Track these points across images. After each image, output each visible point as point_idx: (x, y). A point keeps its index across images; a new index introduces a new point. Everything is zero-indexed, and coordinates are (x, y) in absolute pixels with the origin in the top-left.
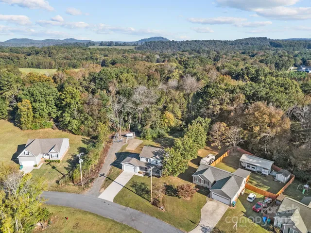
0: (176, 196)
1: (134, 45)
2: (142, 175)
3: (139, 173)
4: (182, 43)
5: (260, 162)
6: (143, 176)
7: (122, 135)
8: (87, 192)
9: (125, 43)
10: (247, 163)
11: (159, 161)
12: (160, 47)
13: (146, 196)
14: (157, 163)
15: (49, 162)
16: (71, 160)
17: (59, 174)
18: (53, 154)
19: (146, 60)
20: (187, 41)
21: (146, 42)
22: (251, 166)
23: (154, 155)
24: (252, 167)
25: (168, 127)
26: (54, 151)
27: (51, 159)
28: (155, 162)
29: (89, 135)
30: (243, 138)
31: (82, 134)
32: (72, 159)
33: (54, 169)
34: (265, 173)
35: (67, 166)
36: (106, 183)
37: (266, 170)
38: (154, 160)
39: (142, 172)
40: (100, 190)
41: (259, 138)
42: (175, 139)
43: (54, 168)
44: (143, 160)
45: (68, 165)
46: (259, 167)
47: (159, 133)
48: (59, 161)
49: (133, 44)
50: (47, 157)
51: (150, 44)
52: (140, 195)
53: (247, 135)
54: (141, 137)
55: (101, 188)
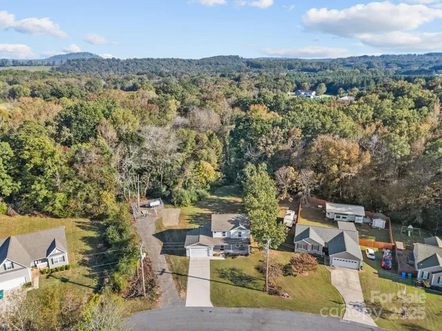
0: (290, 274)
1: (48, 65)
2: (221, 258)
3: (214, 255)
4: (128, 62)
5: (350, 209)
6: (223, 259)
7: (141, 207)
8: (160, 303)
9: (31, 61)
10: (335, 213)
11: (243, 232)
12: (94, 67)
13: (250, 285)
14: (240, 236)
15: (49, 274)
16: (84, 261)
17: (84, 288)
18: (54, 258)
19: (88, 87)
20: (135, 59)
21: (69, 61)
22: (341, 216)
23: (233, 225)
24: (343, 218)
25: (207, 183)
26: (57, 251)
27: (52, 267)
28: (237, 234)
29: (86, 215)
30: (318, 183)
31: (73, 216)
32: (87, 259)
33: (68, 283)
34: (359, 222)
35: (88, 273)
36: (180, 282)
37: (360, 218)
38: (235, 232)
39: (218, 253)
40: (180, 296)
41: (338, 180)
42: (223, 198)
43: (64, 280)
44: (218, 235)
45: (89, 271)
46: (350, 215)
47: (198, 194)
48: (67, 268)
49: (46, 63)
50: (42, 266)
51: (76, 63)
52: (244, 286)
53: (323, 179)
54: (173, 204)
55: (179, 292)
